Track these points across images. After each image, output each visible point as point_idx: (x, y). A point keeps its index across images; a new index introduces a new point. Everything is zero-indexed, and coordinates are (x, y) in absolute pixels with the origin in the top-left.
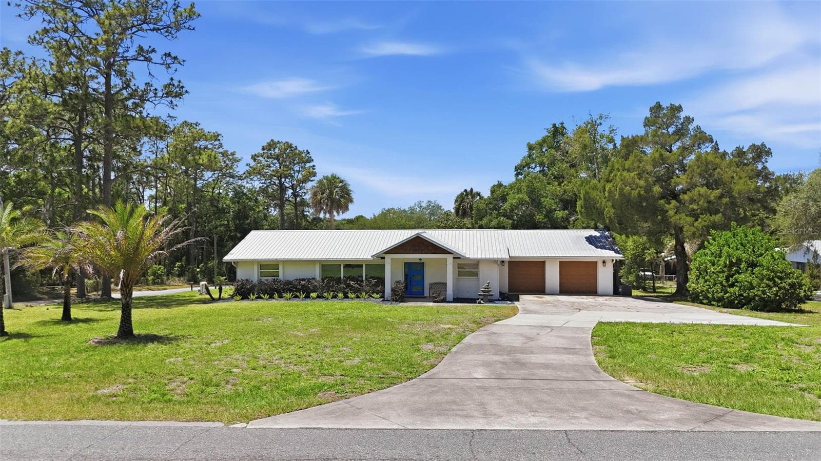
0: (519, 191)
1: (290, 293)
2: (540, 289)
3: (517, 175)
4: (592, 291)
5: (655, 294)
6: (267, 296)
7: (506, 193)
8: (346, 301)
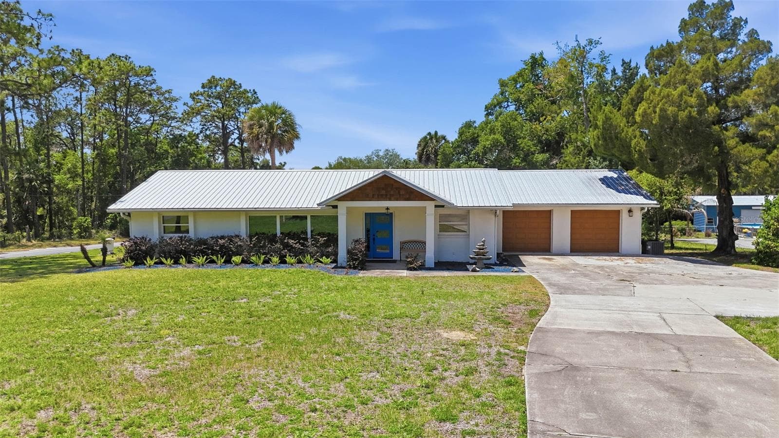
0: (492, 131)
1: (203, 257)
2: (544, 248)
3: (488, 115)
4: (611, 248)
5: (674, 251)
6: (169, 262)
7: (476, 135)
8: (283, 269)
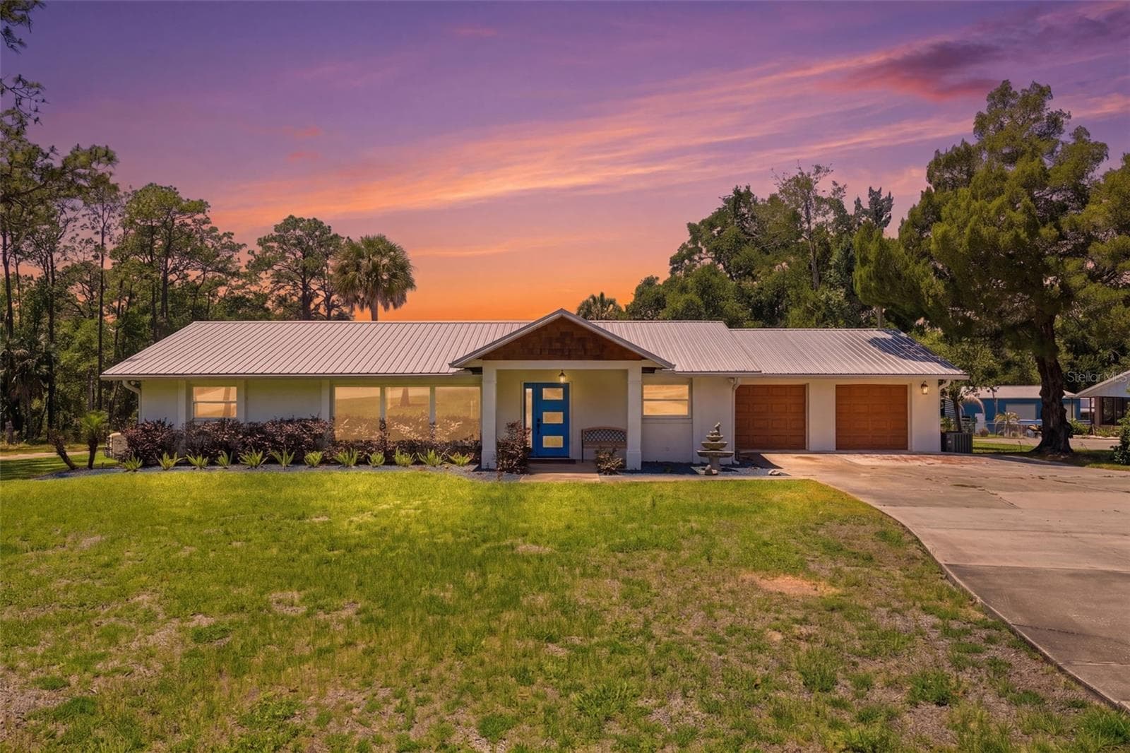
1: (258, 454)
2: (797, 444)
3: (674, 270)
4: (896, 442)
7: (661, 295)
8: (390, 471)
